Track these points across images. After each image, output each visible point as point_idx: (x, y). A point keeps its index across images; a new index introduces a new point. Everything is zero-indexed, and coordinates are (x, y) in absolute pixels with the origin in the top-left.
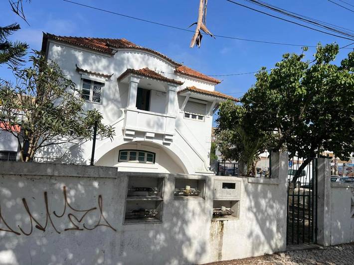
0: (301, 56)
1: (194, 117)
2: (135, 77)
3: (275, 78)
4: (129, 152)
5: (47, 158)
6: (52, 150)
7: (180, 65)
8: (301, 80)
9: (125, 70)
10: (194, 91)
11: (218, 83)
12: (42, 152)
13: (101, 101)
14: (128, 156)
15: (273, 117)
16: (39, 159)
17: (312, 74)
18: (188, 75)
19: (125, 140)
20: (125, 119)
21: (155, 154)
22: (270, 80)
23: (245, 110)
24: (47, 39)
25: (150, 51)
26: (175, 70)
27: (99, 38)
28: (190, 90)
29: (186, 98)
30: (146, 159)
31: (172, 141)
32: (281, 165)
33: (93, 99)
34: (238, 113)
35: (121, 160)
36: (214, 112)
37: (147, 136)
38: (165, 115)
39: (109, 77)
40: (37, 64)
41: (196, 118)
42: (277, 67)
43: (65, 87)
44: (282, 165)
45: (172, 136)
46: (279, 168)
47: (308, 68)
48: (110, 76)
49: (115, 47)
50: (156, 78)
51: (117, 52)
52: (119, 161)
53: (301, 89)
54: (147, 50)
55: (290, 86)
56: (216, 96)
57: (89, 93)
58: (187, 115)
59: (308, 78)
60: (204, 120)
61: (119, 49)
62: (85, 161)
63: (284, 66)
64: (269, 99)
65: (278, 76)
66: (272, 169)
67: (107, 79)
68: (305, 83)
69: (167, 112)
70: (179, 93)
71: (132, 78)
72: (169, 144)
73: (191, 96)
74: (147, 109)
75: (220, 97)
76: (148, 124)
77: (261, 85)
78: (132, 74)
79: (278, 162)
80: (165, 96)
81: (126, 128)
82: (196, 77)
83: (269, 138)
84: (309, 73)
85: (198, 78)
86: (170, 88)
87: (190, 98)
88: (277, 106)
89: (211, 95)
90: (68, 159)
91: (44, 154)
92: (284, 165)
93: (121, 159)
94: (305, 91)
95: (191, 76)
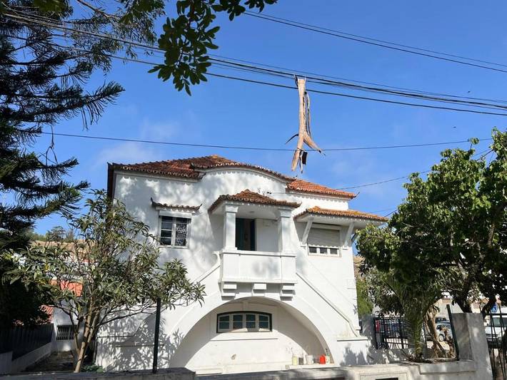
0: (471, 152)
1: (323, 250)
2: (232, 205)
3: (435, 187)
4: (231, 317)
5: (115, 337)
6: (121, 323)
7: (293, 180)
8: (477, 185)
9: (217, 197)
10: (317, 214)
11: (352, 197)
12: (108, 328)
13: (187, 244)
14: (231, 322)
15: (445, 245)
16: (104, 339)
17: (494, 175)
18: (306, 192)
19: (224, 298)
20: (221, 267)
21: (270, 315)
22: (428, 190)
23: (397, 239)
24: (113, 171)
25: (249, 167)
26: (286, 187)
27: (182, 159)
28: (312, 213)
29: (308, 224)
30: (257, 325)
31: (294, 294)
32: (473, 335)
33: (176, 242)
34: (388, 245)
35: (222, 330)
36: (352, 240)
37: (255, 288)
38: (279, 254)
39: (196, 209)
40: (95, 209)
41: (326, 252)
42: (435, 172)
43: (135, 233)
44: (475, 335)
45: (293, 284)
46: (470, 340)
47: (486, 167)
48: (198, 208)
49: (202, 168)
50: (259, 203)
51: (205, 174)
52: (217, 332)
53: (481, 200)
54: (245, 166)
55: (463, 197)
56: (353, 217)
57: (169, 234)
58: (313, 250)
59: (488, 181)
60: (340, 254)
61: (208, 171)
62: (167, 337)
63: (445, 169)
64: (434, 218)
65: (439, 184)
66: (458, 342)
67: (194, 212)
68: (485, 190)
69: (282, 249)
70: (295, 218)
71: (226, 207)
72: (289, 298)
73: (314, 221)
74: (253, 248)
75: (357, 218)
76: (256, 270)
77: (416, 199)
78: (226, 202)
79: (467, 330)
80: (277, 225)
81: (224, 280)
82: (318, 193)
83: (447, 274)
84: (488, 173)
85: (322, 194)
86: (283, 214)
87: (313, 223)
88: (448, 227)
89: (344, 216)
90: (144, 335)
91: (111, 331)
92: (478, 334)
93: (220, 328)
94: (488, 203)
95: (310, 192)
